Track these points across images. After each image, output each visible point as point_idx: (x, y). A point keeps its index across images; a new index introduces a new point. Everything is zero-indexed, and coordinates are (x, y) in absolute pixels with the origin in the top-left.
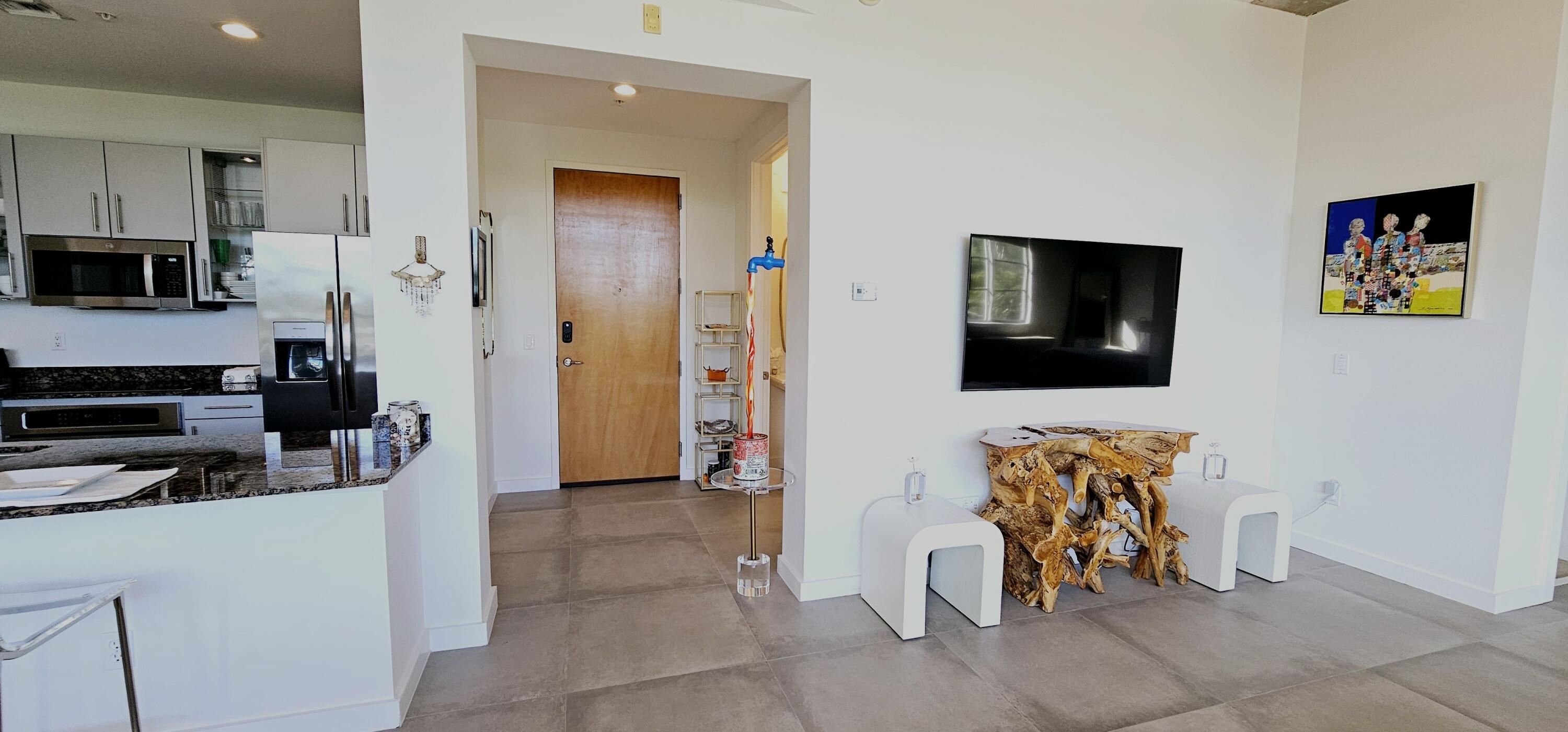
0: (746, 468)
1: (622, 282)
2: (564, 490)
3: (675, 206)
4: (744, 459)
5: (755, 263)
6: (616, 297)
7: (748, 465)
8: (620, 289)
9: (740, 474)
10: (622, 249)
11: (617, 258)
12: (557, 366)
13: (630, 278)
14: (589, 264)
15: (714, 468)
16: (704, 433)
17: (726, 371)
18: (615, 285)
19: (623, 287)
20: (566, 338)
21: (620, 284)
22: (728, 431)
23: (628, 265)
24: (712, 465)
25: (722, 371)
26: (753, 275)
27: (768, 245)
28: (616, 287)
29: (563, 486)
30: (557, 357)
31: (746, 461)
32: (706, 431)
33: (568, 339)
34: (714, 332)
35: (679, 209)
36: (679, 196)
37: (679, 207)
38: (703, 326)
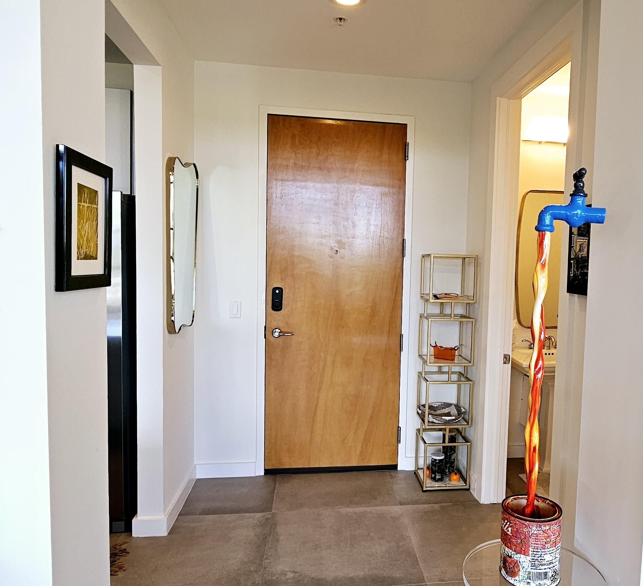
0: (529, 570)
1: (339, 242)
2: (269, 476)
3: (401, 156)
4: (526, 553)
5: (551, 214)
6: (331, 260)
7: (533, 565)
8: (337, 251)
9: (517, 578)
10: (340, 206)
11: (334, 216)
12: (265, 338)
13: (348, 238)
14: (303, 223)
15: (438, 463)
16: (429, 422)
17: (456, 349)
18: (331, 246)
19: (340, 248)
20: (275, 307)
21: (337, 245)
22: (457, 421)
23: (346, 223)
24: (435, 460)
25: (452, 349)
26: (548, 235)
27: (576, 186)
28: (332, 249)
29: (268, 472)
30: (265, 327)
31: (529, 558)
32: (431, 419)
33: (278, 307)
34: (442, 304)
35: (406, 160)
36: (405, 146)
37: (405, 158)
38: (431, 295)
